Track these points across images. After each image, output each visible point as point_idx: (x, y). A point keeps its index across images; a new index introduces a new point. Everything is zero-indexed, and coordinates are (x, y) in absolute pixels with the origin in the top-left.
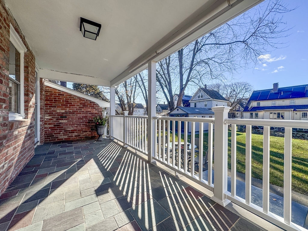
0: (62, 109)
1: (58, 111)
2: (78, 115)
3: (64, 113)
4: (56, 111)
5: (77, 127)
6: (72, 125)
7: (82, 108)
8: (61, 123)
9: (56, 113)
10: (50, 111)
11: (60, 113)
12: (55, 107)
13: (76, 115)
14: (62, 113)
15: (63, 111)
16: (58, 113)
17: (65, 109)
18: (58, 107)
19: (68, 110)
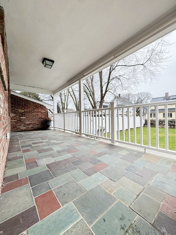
0: (22, 110)
1: (20, 111)
2: (33, 114)
3: (23, 112)
4: (18, 111)
5: (32, 121)
6: (29, 120)
7: (35, 109)
8: (22, 119)
9: (18, 112)
10: (14, 111)
11: (21, 112)
12: (18, 108)
13: (31, 114)
14: (22, 112)
15: (23, 111)
16: (19, 112)
17: (24, 110)
18: (19, 108)
19: (26, 110)
